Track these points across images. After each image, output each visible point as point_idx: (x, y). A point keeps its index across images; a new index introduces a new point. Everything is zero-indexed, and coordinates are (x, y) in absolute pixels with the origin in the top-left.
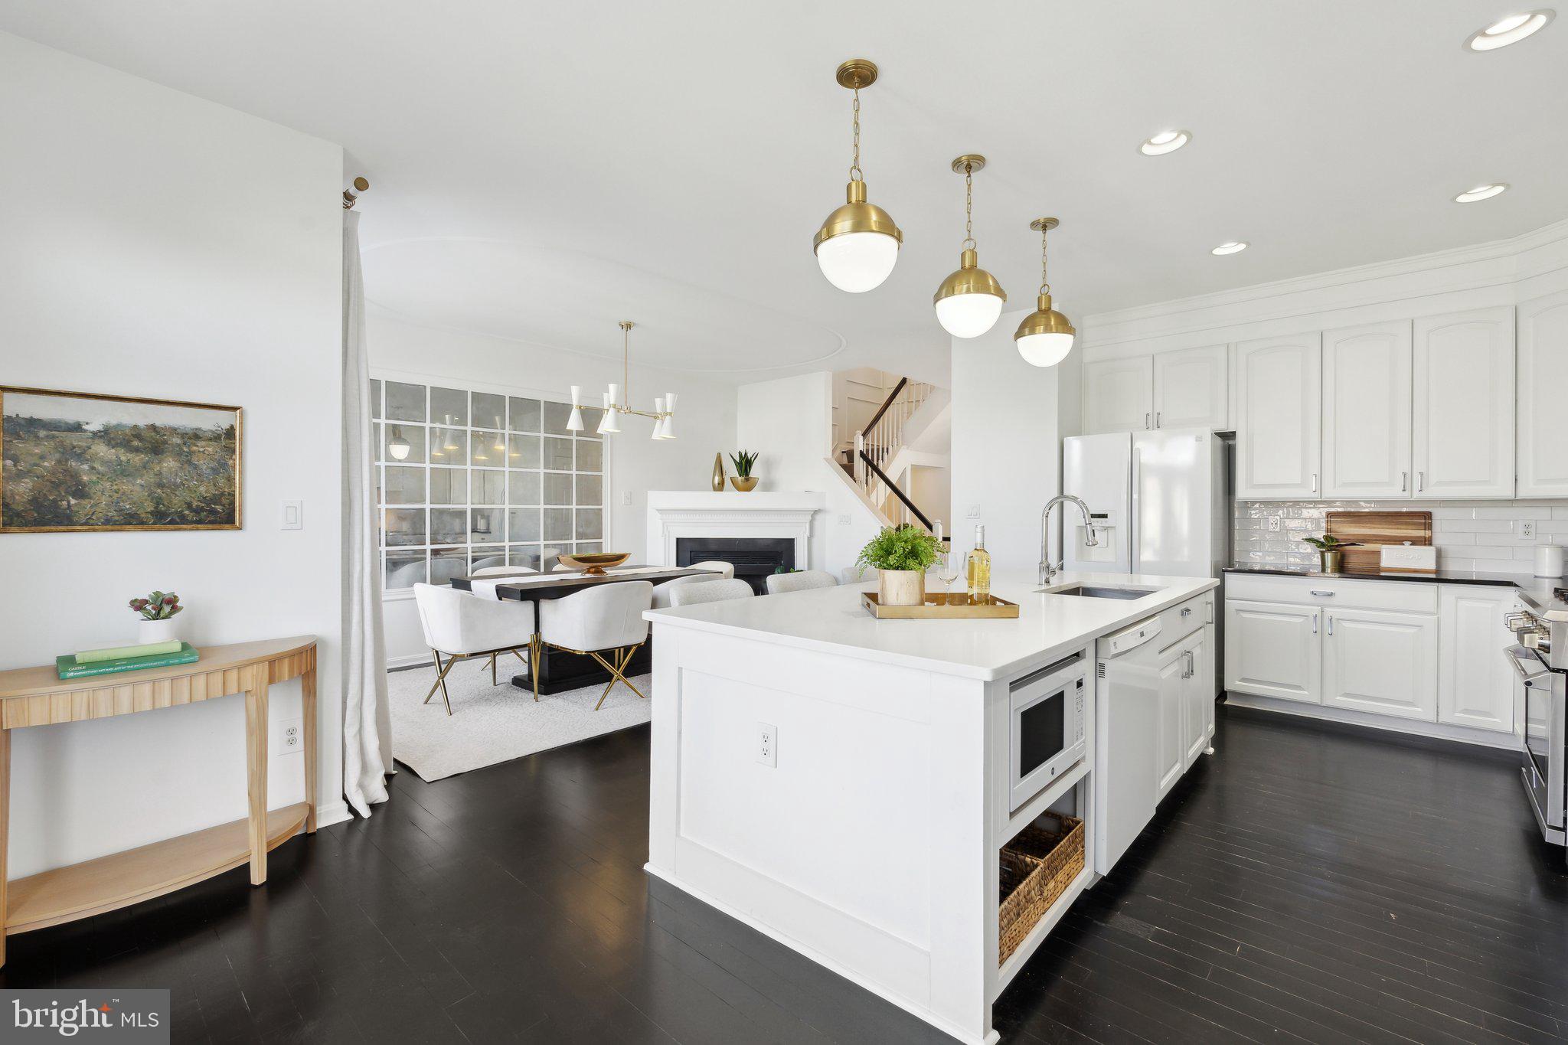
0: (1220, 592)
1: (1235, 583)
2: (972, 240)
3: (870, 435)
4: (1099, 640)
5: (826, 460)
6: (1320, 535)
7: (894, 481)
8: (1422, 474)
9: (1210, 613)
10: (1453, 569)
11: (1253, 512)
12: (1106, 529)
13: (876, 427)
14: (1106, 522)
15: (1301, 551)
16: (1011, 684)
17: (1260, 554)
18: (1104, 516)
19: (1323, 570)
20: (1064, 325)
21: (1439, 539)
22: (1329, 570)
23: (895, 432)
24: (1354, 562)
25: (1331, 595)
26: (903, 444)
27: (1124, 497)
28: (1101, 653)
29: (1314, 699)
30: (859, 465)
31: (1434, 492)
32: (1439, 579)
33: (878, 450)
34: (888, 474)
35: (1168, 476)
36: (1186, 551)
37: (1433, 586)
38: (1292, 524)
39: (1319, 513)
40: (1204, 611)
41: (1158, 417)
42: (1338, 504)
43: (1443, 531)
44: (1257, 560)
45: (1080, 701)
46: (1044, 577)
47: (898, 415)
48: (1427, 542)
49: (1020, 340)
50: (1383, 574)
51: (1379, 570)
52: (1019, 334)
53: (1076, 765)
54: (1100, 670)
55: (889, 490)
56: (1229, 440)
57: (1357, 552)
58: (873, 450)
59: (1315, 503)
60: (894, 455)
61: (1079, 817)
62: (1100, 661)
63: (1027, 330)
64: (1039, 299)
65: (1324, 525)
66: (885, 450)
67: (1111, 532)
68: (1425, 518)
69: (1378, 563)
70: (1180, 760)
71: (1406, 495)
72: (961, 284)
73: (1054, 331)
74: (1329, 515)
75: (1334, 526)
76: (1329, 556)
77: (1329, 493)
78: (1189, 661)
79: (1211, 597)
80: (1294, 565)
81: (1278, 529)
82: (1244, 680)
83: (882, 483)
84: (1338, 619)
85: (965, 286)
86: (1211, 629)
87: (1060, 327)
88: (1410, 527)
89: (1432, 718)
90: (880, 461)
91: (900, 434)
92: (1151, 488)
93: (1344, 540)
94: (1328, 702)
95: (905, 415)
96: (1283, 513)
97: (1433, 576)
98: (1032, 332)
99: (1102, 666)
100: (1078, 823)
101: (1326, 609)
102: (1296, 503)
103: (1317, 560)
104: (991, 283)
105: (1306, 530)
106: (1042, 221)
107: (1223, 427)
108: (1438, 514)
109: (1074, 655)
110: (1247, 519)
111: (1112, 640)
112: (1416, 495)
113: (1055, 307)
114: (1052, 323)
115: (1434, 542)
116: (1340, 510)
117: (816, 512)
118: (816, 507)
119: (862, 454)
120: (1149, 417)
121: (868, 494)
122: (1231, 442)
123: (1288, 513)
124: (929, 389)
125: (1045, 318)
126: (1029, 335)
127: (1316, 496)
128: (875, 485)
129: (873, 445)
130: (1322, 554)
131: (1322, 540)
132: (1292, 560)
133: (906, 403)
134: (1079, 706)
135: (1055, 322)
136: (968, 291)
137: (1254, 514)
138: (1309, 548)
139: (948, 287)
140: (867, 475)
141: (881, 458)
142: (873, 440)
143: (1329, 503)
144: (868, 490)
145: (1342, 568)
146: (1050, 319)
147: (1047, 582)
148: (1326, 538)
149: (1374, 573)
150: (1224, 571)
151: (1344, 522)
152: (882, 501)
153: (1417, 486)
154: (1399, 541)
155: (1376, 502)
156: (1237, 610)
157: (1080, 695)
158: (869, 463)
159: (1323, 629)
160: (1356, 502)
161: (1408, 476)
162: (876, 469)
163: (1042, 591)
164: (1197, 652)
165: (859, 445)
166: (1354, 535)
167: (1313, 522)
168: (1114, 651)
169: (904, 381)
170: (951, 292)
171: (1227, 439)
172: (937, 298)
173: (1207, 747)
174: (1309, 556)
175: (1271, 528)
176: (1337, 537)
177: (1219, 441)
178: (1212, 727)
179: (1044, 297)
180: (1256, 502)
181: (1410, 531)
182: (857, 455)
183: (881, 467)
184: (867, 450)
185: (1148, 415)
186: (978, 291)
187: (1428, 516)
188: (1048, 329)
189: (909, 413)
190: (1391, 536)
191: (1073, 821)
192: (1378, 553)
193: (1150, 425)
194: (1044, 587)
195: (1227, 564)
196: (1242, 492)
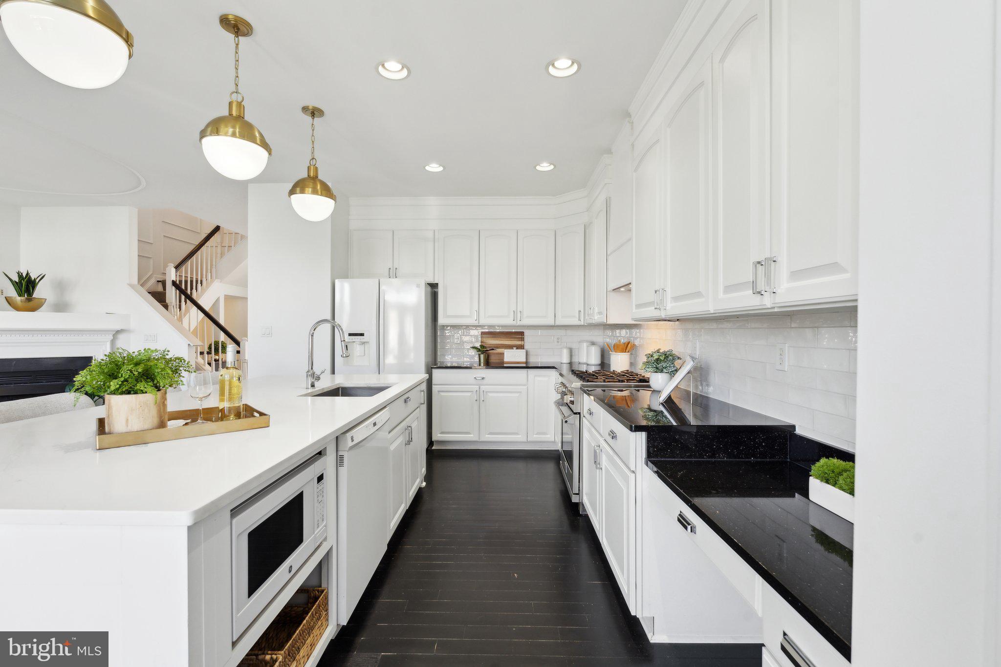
0: (429, 382)
1: (438, 375)
2: (239, 93)
3: (184, 268)
4: (338, 439)
5: (132, 286)
6: (478, 345)
7: (207, 308)
8: (521, 312)
9: (422, 397)
10: (533, 361)
11: (447, 332)
12: (363, 343)
13: (189, 263)
14: (363, 339)
15: (470, 354)
16: (231, 511)
17: (450, 356)
18: (362, 335)
19: (480, 365)
20: (327, 191)
21: (527, 346)
22: (482, 364)
23: (209, 268)
24: (493, 359)
25: (483, 378)
26: (216, 278)
27: (374, 322)
28: (340, 448)
29: (476, 439)
30: (172, 294)
31: (526, 322)
32: (527, 367)
33: (192, 282)
34: (201, 302)
35: (402, 310)
36: (412, 356)
37: (525, 371)
38: (466, 339)
39: (476, 332)
40: (420, 396)
41: (396, 271)
42: (486, 327)
43: (528, 342)
44: (449, 359)
45: (321, 493)
46: (310, 381)
47: (212, 256)
48: (521, 347)
49: (293, 196)
50: (505, 365)
51: (503, 363)
52: (292, 192)
53: (319, 547)
54: (340, 461)
55: (201, 315)
56: (434, 288)
57: (494, 353)
58: (186, 282)
59: (476, 326)
60: (208, 286)
61: (324, 586)
62: (340, 453)
63: (298, 189)
64: (309, 168)
65: (480, 339)
66: (199, 282)
67: (367, 346)
68: (520, 335)
69: (503, 359)
70: (404, 502)
71: (514, 323)
72: (226, 126)
73: (320, 194)
74: (483, 333)
75: (484, 340)
76: (482, 356)
77: (483, 322)
78: (409, 433)
79: (424, 387)
80: (467, 362)
81: (459, 342)
82: (442, 433)
83: (195, 308)
84: (486, 392)
85: (231, 130)
86: (424, 408)
87: (324, 192)
88: (516, 340)
89: (525, 440)
90: (194, 290)
91: (214, 270)
92: (392, 318)
93: (489, 347)
94: (482, 439)
95: (219, 255)
96: (461, 333)
97: (524, 365)
98: (302, 192)
99: (342, 457)
100: (323, 591)
101: (482, 387)
102: (467, 327)
103: (477, 359)
104: (257, 135)
105: (472, 342)
106: (310, 107)
107: (431, 281)
108: (527, 333)
109: (317, 454)
110: (443, 336)
111: (349, 435)
112: (519, 323)
113: (320, 177)
114: (319, 188)
115: (525, 348)
116: (487, 331)
117: (118, 332)
118: (118, 328)
119: (174, 283)
120: (391, 270)
121: (180, 319)
122: (436, 290)
123: (464, 333)
124: (240, 238)
125: (312, 183)
126: (300, 193)
127: (476, 323)
128: (187, 311)
129: (186, 277)
130: (479, 355)
131: (479, 347)
132: (465, 359)
133: (219, 247)
134: (320, 498)
135: (320, 187)
136: (234, 135)
137: (447, 333)
138: (473, 352)
139: (214, 127)
140: (180, 301)
141: (194, 287)
142: (186, 272)
143: (482, 326)
144: (180, 315)
145: (488, 364)
146: (317, 185)
147: (313, 386)
148: (481, 346)
149: (501, 365)
150: (432, 368)
151: (488, 337)
152: (193, 325)
153: (518, 320)
154: (510, 347)
155: (502, 326)
156: (439, 391)
157: (320, 488)
158: (183, 292)
159: (480, 400)
160: (493, 326)
161: (515, 313)
162: (189, 298)
163: (306, 395)
164: (414, 425)
165: (172, 275)
166: (493, 344)
167: (474, 338)
168: (350, 444)
169: (217, 229)
170: (217, 132)
171: (433, 286)
172: (203, 135)
173: (422, 483)
174: (472, 357)
175: (456, 341)
176: (486, 346)
177: (429, 289)
178: (424, 470)
179: (312, 167)
180: (448, 326)
181: (516, 342)
182: (169, 285)
183: (194, 296)
184: (181, 281)
185: (390, 269)
186: (242, 136)
187: (522, 333)
188: (315, 192)
189: (222, 255)
190: (508, 345)
191: (318, 591)
192: (503, 354)
193: (391, 274)
194: (311, 390)
195: (434, 364)
196: (441, 320)
